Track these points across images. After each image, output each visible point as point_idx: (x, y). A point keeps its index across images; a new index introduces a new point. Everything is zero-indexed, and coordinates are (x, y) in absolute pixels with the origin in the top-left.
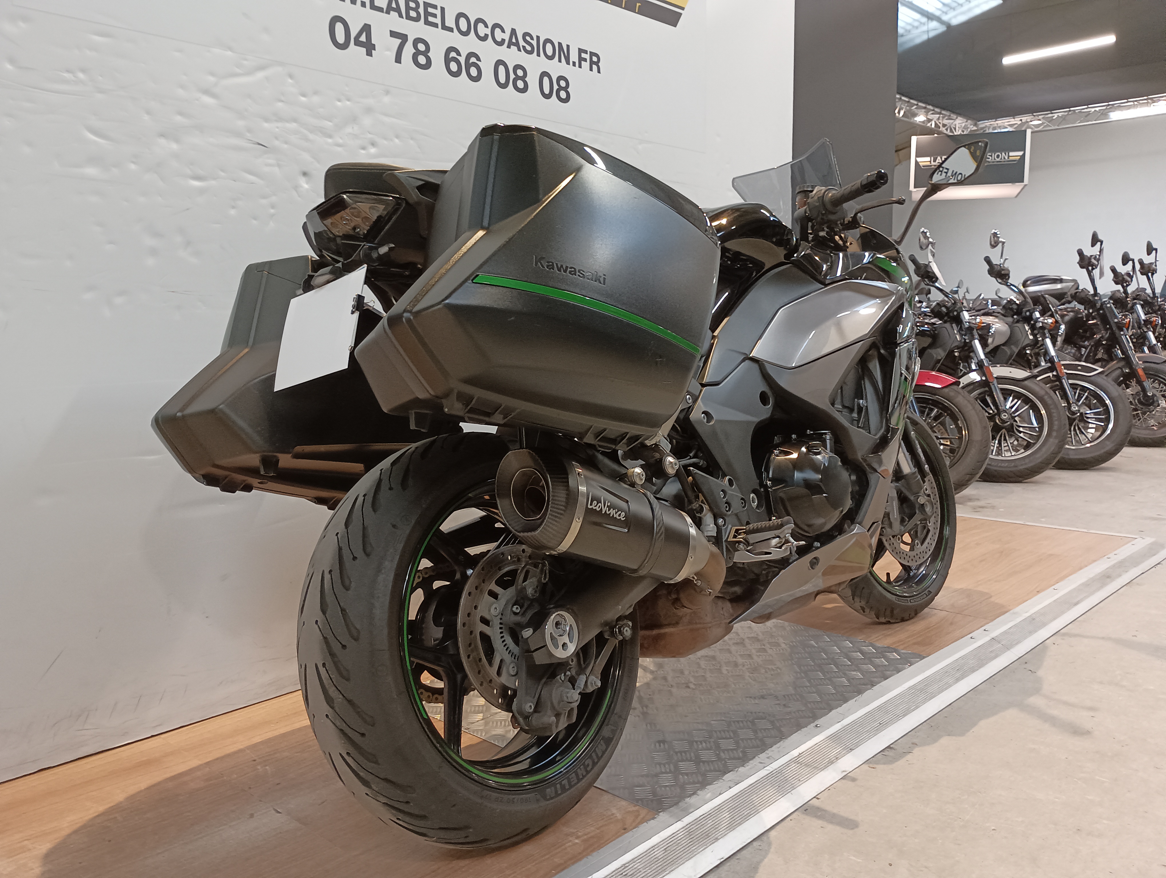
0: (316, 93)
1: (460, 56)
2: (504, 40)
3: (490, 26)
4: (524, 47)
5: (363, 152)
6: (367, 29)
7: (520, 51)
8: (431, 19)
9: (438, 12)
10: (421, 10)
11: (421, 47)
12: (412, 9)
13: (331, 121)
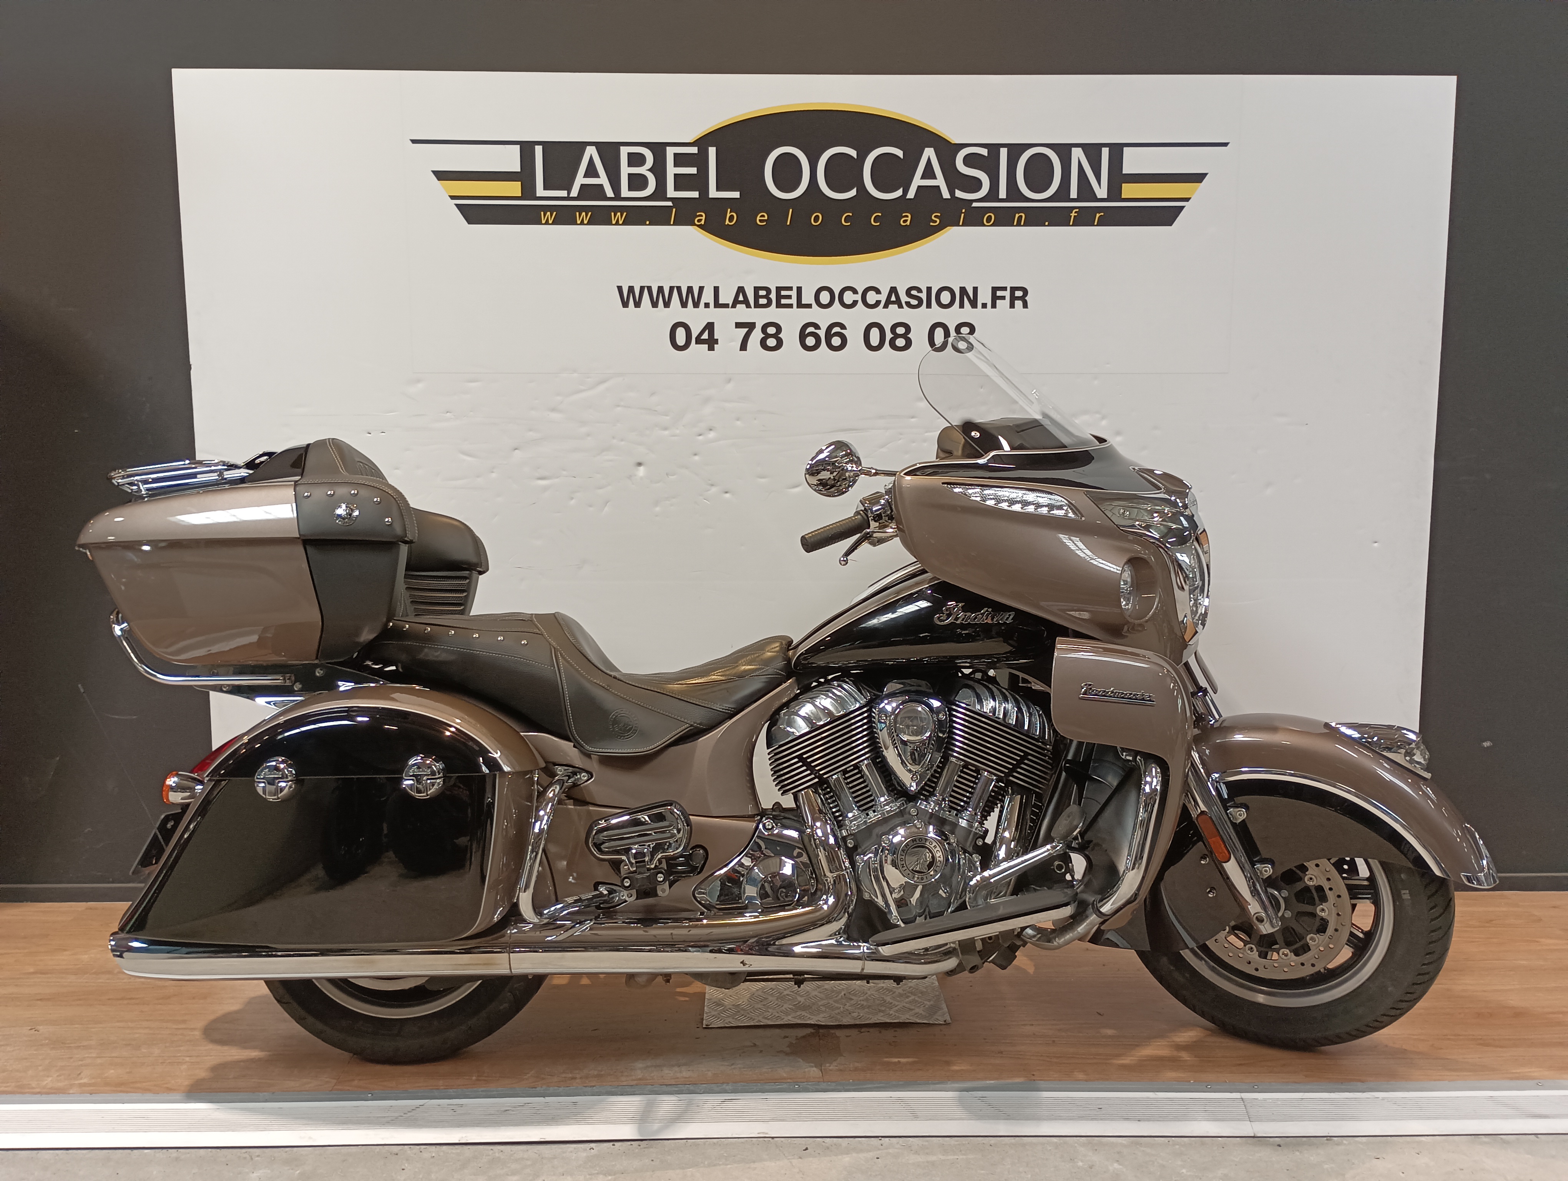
0: (653, 394)
1: (820, 329)
2: (880, 301)
3: (860, 292)
4: (908, 304)
5: (701, 438)
6: (710, 327)
7: (903, 308)
8: (783, 301)
9: (794, 293)
10: (773, 296)
11: (771, 330)
12: (762, 297)
13: (667, 416)
